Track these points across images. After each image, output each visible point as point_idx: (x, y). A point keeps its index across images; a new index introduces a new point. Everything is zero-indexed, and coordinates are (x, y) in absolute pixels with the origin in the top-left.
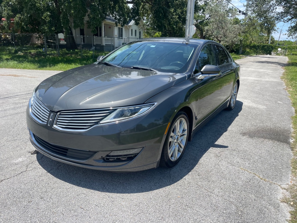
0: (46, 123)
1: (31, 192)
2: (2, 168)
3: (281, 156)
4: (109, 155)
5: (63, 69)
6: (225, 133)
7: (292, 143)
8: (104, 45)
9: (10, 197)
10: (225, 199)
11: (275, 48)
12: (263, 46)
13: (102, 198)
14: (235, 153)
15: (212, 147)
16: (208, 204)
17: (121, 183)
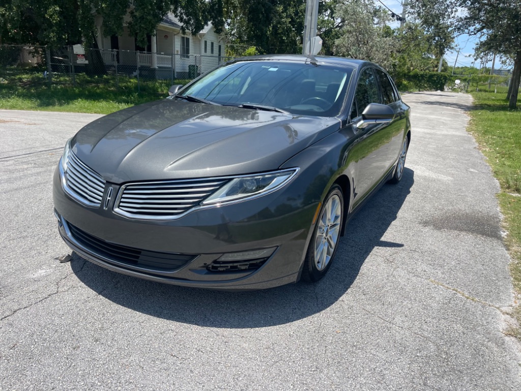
0: (99, 205)
1: (75, 331)
2: (11, 288)
3: (493, 260)
4: (218, 260)
5: (84, 110)
6: (393, 223)
7: (506, 237)
8: (157, 68)
9: (36, 340)
10: (415, 333)
11: (450, 80)
12: (430, 76)
13: (205, 337)
14: (416, 255)
15: (377, 246)
16: (389, 342)
17: (233, 310)
